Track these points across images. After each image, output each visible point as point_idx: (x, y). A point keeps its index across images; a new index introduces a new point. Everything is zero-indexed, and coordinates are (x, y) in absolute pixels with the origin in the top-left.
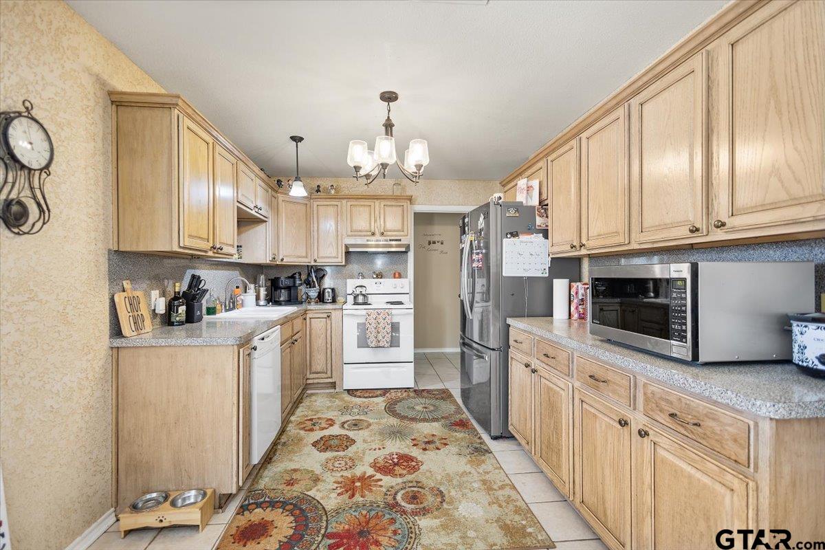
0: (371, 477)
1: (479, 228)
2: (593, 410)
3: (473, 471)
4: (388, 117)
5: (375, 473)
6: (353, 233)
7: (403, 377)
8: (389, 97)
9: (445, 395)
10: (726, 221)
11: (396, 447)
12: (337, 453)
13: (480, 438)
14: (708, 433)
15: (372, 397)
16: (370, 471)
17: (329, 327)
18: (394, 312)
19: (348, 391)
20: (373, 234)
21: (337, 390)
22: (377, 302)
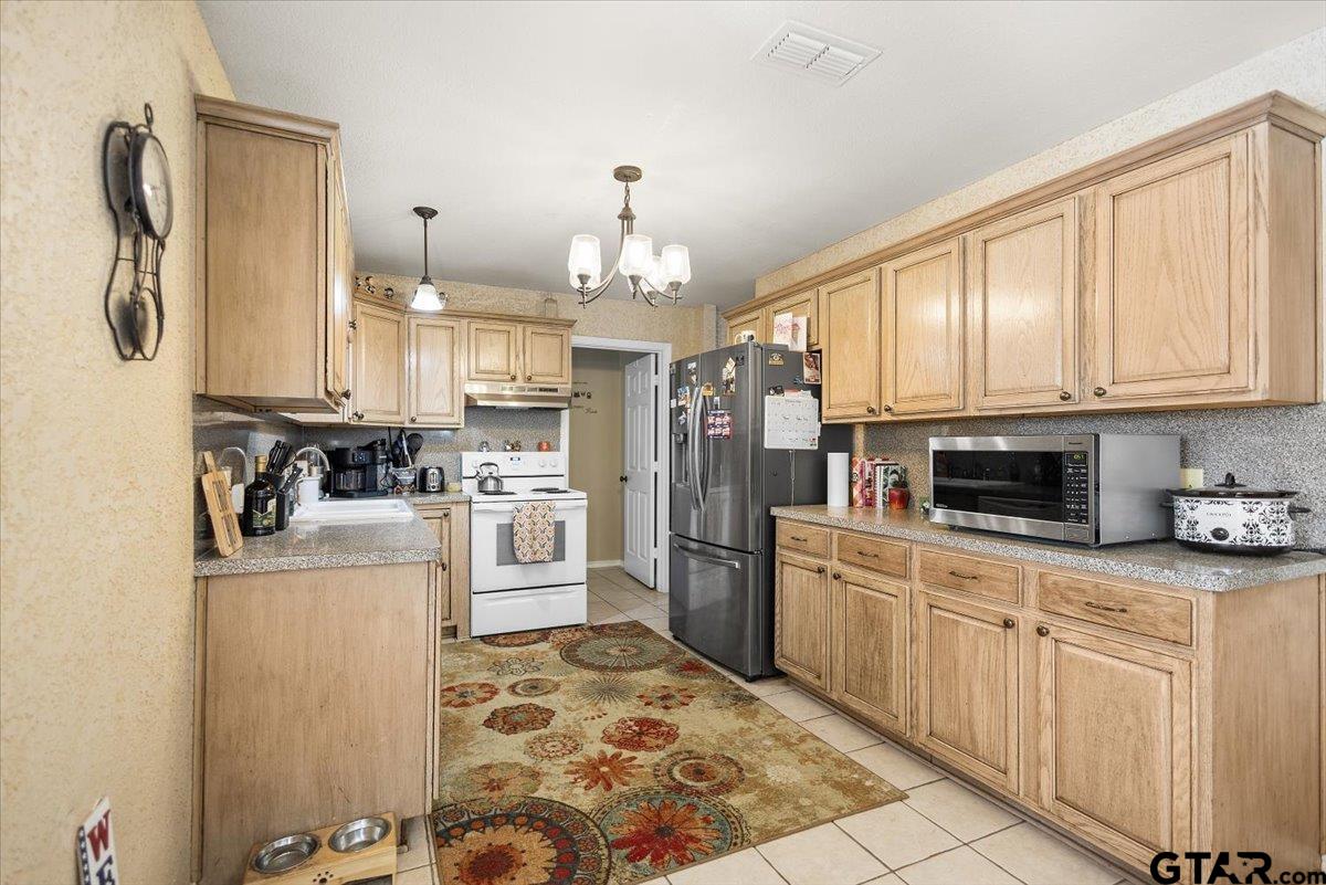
0: (616, 756)
1: (725, 378)
2: (951, 616)
3: (752, 726)
4: (627, 205)
5: (617, 750)
6: (479, 376)
7: (571, 607)
8: (626, 174)
9: (638, 630)
10: (1107, 388)
11: (620, 712)
12: (537, 732)
13: (731, 682)
14: (1137, 618)
15: (527, 644)
16: (610, 750)
17: (446, 532)
18: (559, 504)
19: (482, 638)
20: (514, 379)
21: (460, 640)
22: (522, 489)
